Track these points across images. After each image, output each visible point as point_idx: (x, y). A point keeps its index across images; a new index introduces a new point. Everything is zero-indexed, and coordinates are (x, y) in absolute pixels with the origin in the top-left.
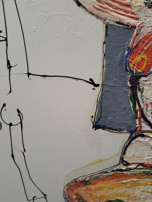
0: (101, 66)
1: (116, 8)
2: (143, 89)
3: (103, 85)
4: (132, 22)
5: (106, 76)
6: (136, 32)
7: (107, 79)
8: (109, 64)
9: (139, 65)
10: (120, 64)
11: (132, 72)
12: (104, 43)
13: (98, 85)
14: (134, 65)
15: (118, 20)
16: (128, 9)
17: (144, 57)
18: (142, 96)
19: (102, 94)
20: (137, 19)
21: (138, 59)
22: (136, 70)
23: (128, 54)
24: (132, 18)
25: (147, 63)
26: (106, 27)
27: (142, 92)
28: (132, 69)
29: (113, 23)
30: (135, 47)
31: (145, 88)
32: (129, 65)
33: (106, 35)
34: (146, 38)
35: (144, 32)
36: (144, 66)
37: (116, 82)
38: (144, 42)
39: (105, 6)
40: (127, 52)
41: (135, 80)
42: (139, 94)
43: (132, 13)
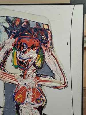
0: (3, 99)
1: (8, 77)
2: (22, 109)
3: (4, 107)
4: (15, 82)
5: (5, 104)
6: (17, 87)
7: (6, 105)
8: (6, 99)
9: (19, 99)
10: (11, 99)
11: (16, 102)
12: (4, 90)
13: (2, 107)
14: (17, 100)
15: (9, 82)
16: (13, 77)
17: (21, 96)
18: (21, 113)
19: (4, 111)
20: (17, 81)
21: (19, 97)
22: (18, 102)
23: (14, 95)
24: (15, 81)
25: (23, 99)
26: (5, 84)
27: (21, 111)
28: (16, 101)
29: (7, 83)
30: (17, 92)
31: (23, 109)
32: (14, 100)
33: (5, 87)
34: (21, 89)
35: (20, 86)
36: (21, 100)
37: (9, 106)
38: (20, 90)
39: (4, 76)
40: (14, 94)
41: (18, 106)
42: (20, 112)
43: (15, 79)
